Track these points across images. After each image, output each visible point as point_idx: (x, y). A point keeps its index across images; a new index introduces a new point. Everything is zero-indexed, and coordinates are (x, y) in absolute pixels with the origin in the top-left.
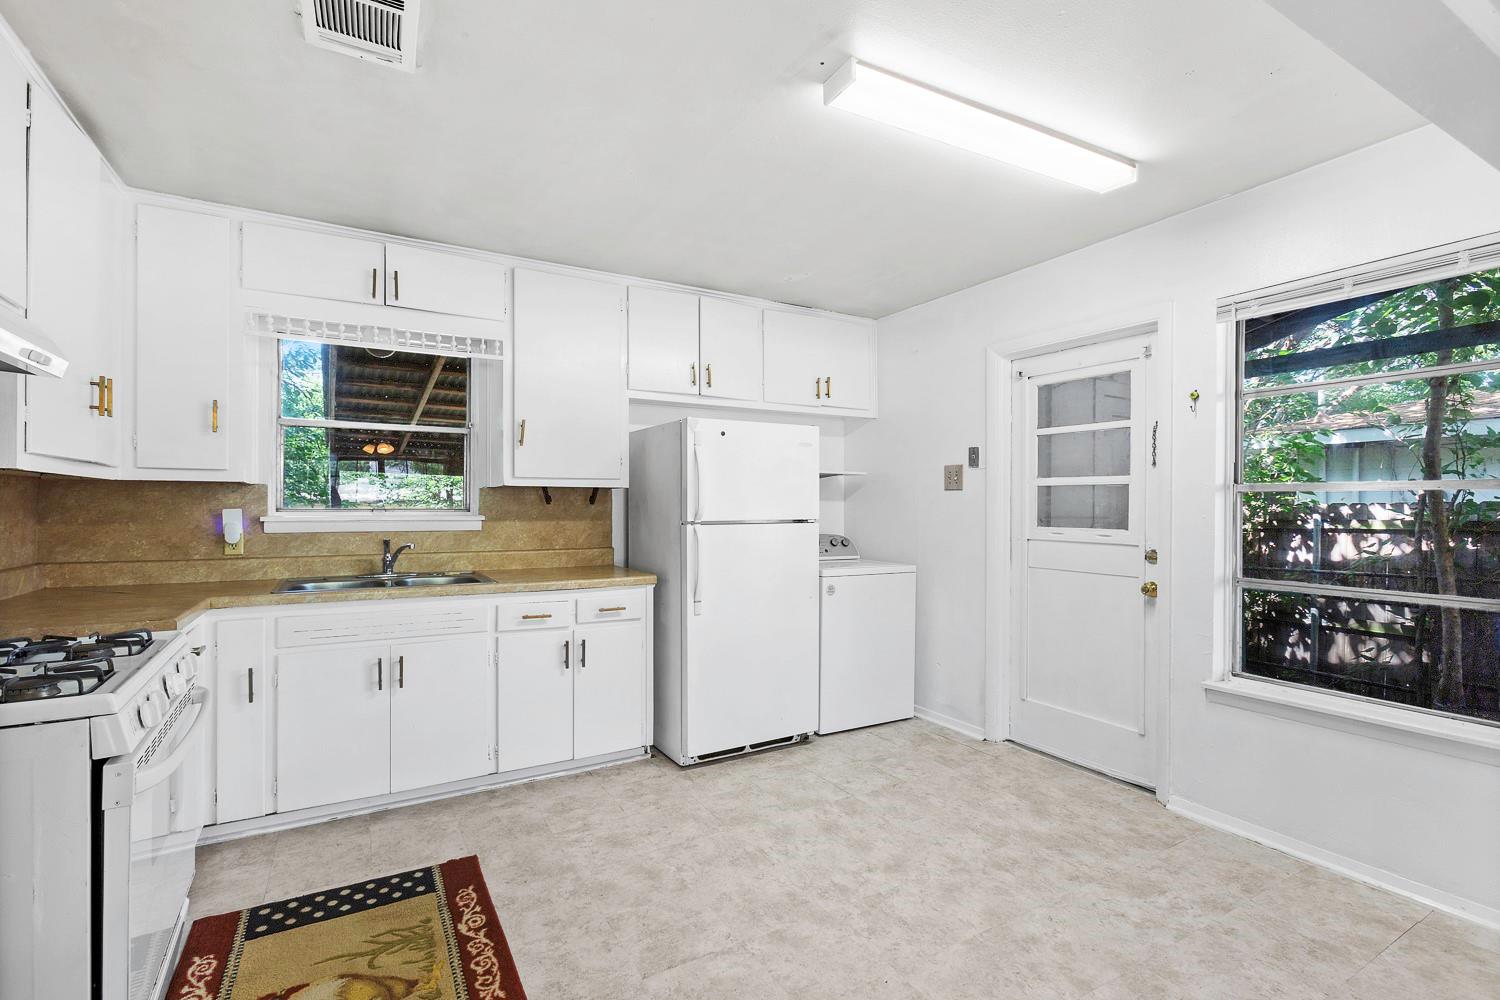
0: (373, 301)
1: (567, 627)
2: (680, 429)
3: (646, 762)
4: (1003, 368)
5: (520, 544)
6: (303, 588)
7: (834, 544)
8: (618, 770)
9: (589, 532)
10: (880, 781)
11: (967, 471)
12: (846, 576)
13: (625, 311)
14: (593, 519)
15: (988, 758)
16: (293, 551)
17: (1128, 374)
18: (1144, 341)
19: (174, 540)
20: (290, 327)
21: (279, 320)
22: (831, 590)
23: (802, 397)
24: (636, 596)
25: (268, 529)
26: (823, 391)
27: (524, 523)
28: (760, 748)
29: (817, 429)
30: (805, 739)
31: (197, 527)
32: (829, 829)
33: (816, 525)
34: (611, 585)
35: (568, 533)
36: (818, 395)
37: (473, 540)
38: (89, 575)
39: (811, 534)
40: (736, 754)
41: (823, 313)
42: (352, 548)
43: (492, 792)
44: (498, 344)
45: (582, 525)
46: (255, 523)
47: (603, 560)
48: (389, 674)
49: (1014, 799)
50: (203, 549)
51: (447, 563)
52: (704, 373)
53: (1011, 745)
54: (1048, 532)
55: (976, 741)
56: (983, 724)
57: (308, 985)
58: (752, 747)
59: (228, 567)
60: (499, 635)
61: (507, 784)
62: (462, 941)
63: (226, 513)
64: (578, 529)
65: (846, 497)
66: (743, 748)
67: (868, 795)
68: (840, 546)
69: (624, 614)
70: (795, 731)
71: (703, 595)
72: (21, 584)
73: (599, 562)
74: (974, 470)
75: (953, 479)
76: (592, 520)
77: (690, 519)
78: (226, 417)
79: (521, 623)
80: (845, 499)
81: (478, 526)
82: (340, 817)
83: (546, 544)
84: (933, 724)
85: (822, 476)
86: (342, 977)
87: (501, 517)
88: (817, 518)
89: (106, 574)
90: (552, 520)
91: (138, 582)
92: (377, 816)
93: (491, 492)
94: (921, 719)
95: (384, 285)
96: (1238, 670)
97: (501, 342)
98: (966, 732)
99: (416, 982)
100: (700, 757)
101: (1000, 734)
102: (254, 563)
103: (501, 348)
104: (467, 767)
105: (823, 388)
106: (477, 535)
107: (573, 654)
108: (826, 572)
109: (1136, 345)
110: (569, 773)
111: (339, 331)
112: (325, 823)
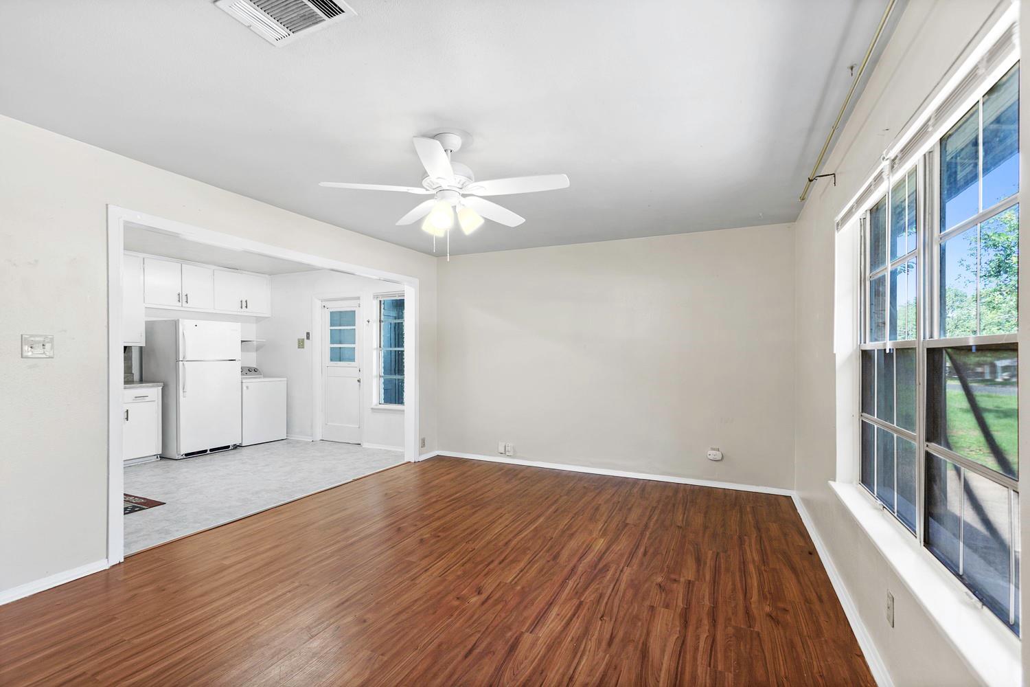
2: (176, 324)
3: (157, 461)
4: (319, 304)
7: (249, 371)
11: (306, 340)
12: (253, 382)
17: (354, 311)
18: (358, 302)
22: (247, 387)
23: (234, 308)
24: (152, 391)
26: (244, 306)
29: (240, 322)
30: (236, 447)
33: (240, 362)
36: (242, 308)
39: (237, 367)
40: (203, 453)
52: (184, 298)
53: (322, 441)
54: (332, 363)
56: (312, 435)
58: (210, 450)
68: (253, 372)
69: (147, 399)
70: (231, 443)
71: (188, 388)
75: (301, 344)
77: (181, 359)
80: (257, 351)
84: (294, 439)
85: (242, 341)
88: (240, 359)
94: (289, 439)
96: (383, 402)
100: (186, 455)
101: (319, 437)
105: (244, 304)
108: (244, 381)
109: (357, 302)
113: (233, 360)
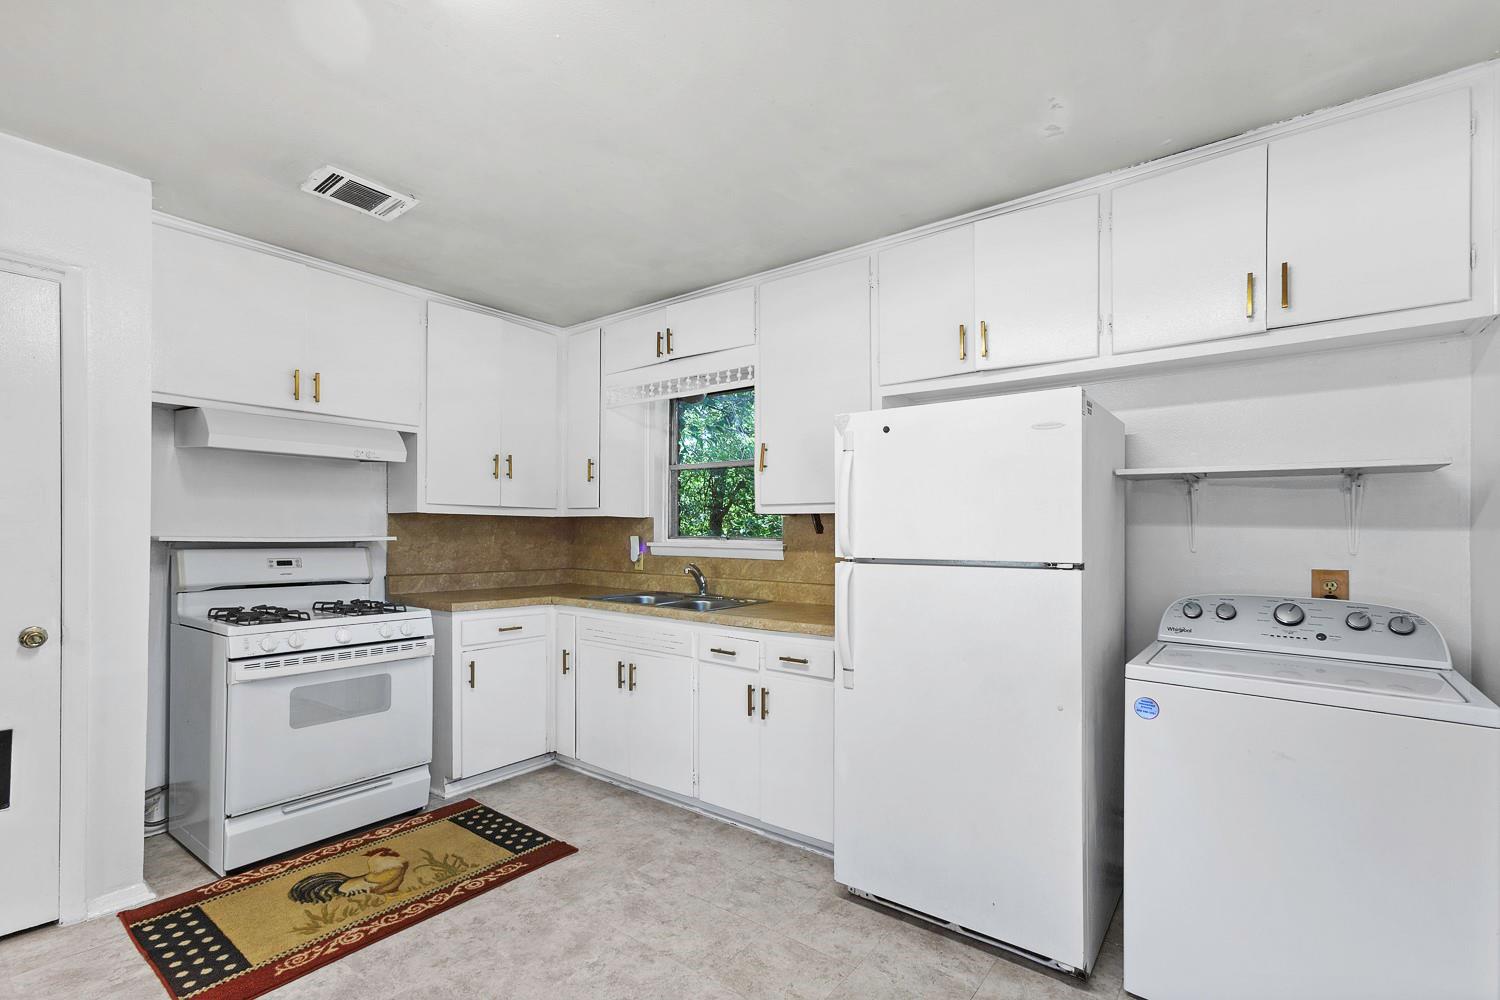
0: (660, 360)
25: (654, 552)
37: (778, 570)
44: (750, 370)
46: (646, 548)
48: (626, 676)
57: (398, 856)
63: (632, 538)
81: (780, 556)
87: (802, 547)
97: (753, 367)
102: (643, 577)
103: (753, 374)
106: (781, 565)
113: (1054, 566)
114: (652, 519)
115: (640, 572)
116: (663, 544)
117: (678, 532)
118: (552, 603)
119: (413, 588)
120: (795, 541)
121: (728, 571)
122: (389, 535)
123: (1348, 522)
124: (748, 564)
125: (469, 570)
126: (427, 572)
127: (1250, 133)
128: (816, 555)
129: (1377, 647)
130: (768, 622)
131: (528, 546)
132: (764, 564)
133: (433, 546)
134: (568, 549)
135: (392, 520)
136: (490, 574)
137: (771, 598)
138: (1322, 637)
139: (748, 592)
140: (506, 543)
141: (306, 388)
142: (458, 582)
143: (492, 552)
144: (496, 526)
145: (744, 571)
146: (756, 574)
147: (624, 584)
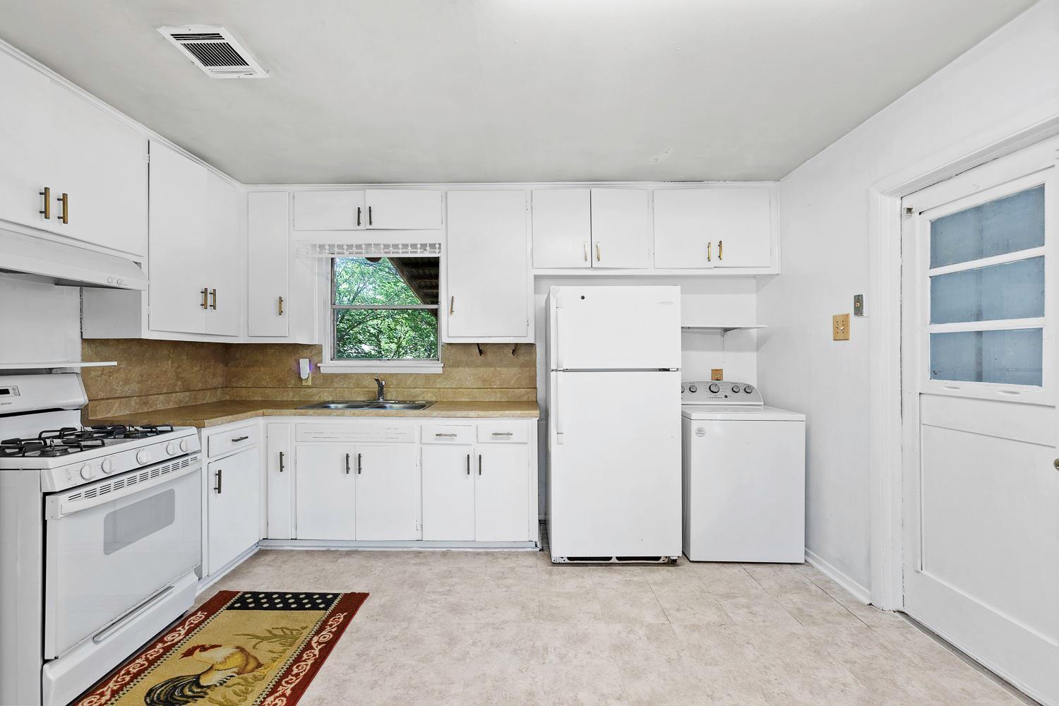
0: (358, 228)
1: (470, 445)
3: (534, 554)
4: (891, 208)
5: (468, 384)
6: (328, 407)
8: (509, 555)
9: (519, 376)
10: (711, 616)
11: (854, 320)
12: (717, 420)
13: (530, 209)
14: (523, 365)
15: (859, 624)
16: (335, 384)
17: (1041, 189)
19: (280, 376)
20: (336, 250)
21: (332, 246)
22: (700, 432)
23: (687, 260)
24: (524, 426)
25: (323, 371)
26: (714, 254)
27: (472, 369)
28: (625, 561)
29: (678, 288)
31: (290, 369)
32: (620, 648)
33: (679, 373)
34: (502, 416)
35: (503, 376)
37: (437, 380)
38: (244, 393)
39: (675, 380)
40: (603, 561)
41: (717, 184)
42: (366, 383)
43: (420, 553)
44: (437, 246)
45: (514, 371)
46: (315, 368)
47: (528, 398)
48: (352, 464)
49: (850, 678)
50: (293, 382)
51: (418, 396)
53: (901, 618)
54: (942, 385)
55: (859, 604)
57: (220, 646)
58: (618, 558)
59: (302, 392)
60: (423, 446)
61: (432, 550)
62: (309, 646)
63: (301, 360)
64: (510, 372)
65: (758, 348)
66: (610, 558)
67: (685, 627)
68: (742, 393)
69: (511, 438)
72: (208, 397)
73: (525, 399)
74: (858, 319)
75: (841, 330)
76: (521, 366)
77: (553, 367)
78: (285, 307)
79: (436, 439)
81: (440, 371)
82: (332, 549)
83: (486, 384)
84: (822, 574)
86: (237, 648)
87: (456, 365)
88: (680, 367)
89: (250, 394)
90: (491, 367)
91: (263, 399)
92: (349, 553)
93: (449, 347)
94: (813, 567)
95: (363, 216)
97: (440, 244)
98: (851, 590)
99: (262, 665)
100: (569, 558)
101: (891, 602)
102: (315, 390)
103: (440, 248)
104: (402, 532)
106: (440, 377)
107: (474, 465)
110: (475, 550)
111: (343, 249)
112: (323, 551)
113: (668, 370)
114: (321, 346)
115: (309, 387)
116: (329, 365)
117: (339, 354)
118: (263, 415)
119: (109, 412)
120: (451, 361)
121: (395, 382)
122: (83, 360)
123: (723, 349)
124: (413, 377)
125: (151, 392)
126: (117, 395)
127: (706, 182)
128: (467, 370)
129: (741, 399)
130: (482, 413)
131: (195, 369)
132: (426, 376)
133: (122, 370)
134: (223, 371)
135: (86, 345)
136: (170, 395)
137: (434, 399)
138: (726, 397)
139: (416, 396)
140: (179, 366)
141: (55, 208)
142: (146, 403)
143: (169, 375)
144: (172, 351)
145: (409, 382)
146: (418, 383)
147: (294, 396)
